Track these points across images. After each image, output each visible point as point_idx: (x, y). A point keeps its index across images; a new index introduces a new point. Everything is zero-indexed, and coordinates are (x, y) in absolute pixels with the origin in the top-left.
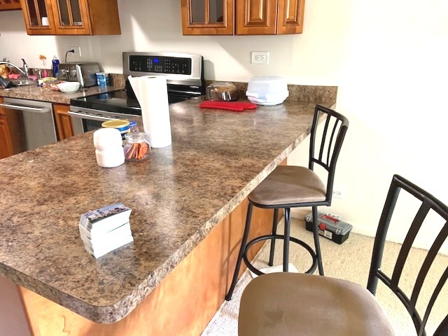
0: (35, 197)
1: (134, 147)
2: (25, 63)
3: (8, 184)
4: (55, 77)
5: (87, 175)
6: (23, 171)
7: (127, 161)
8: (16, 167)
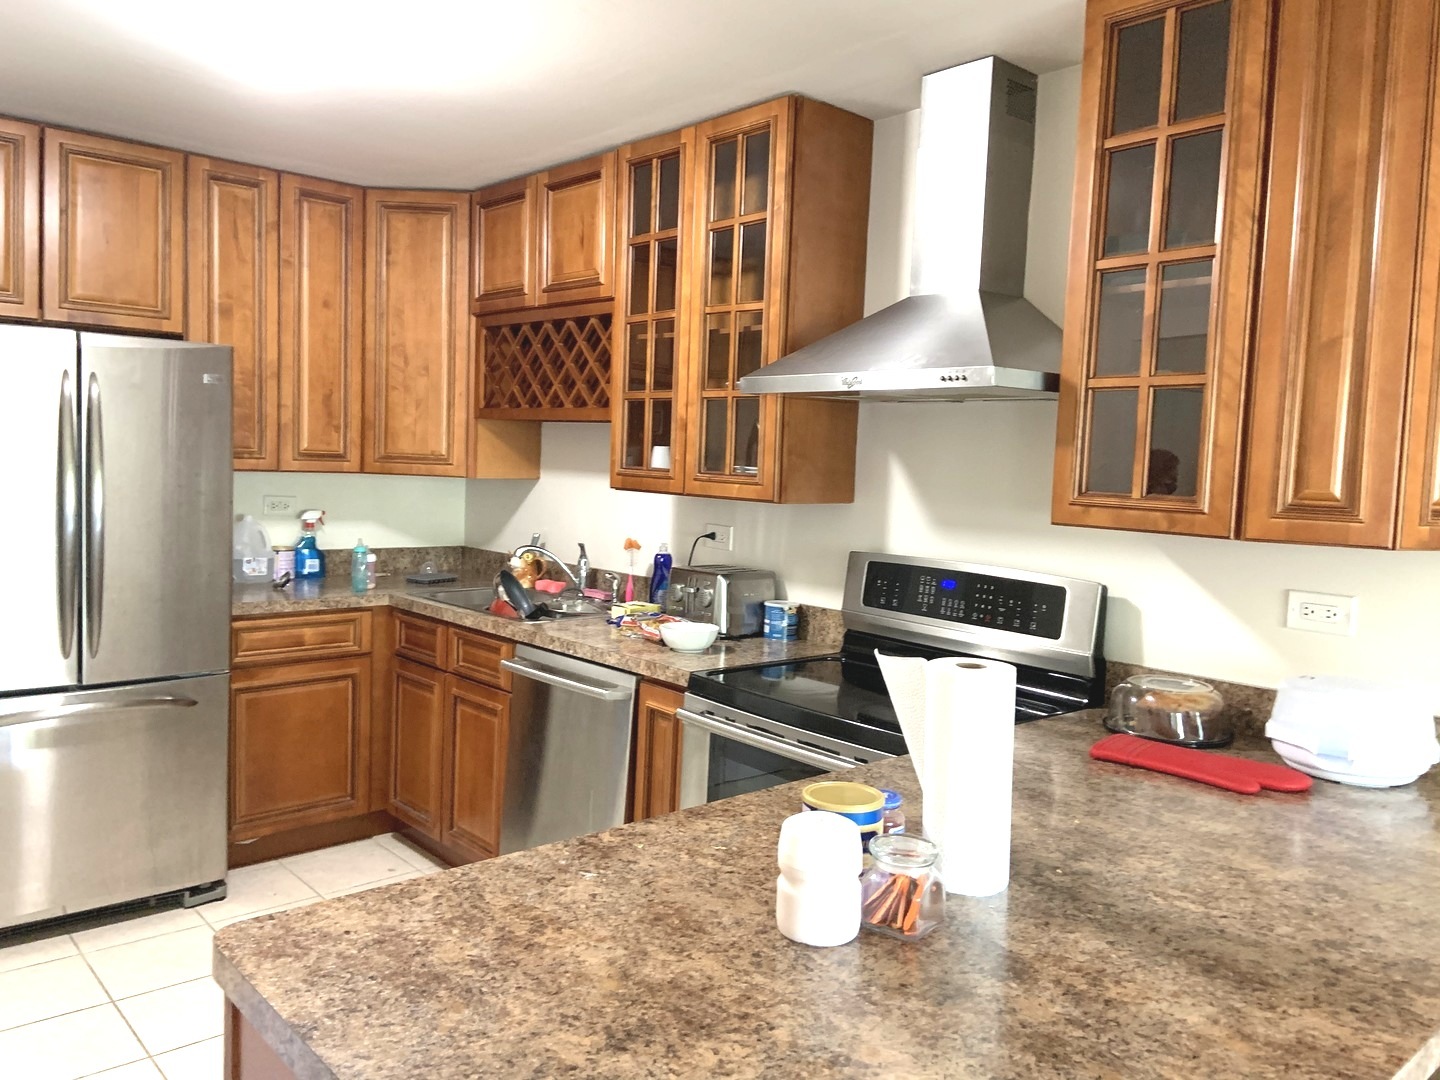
0: (600, 1013)
1: (896, 889)
2: (583, 555)
3: (529, 947)
4: (652, 601)
5: (744, 962)
6: (567, 908)
7: (867, 933)
8: (550, 887)
